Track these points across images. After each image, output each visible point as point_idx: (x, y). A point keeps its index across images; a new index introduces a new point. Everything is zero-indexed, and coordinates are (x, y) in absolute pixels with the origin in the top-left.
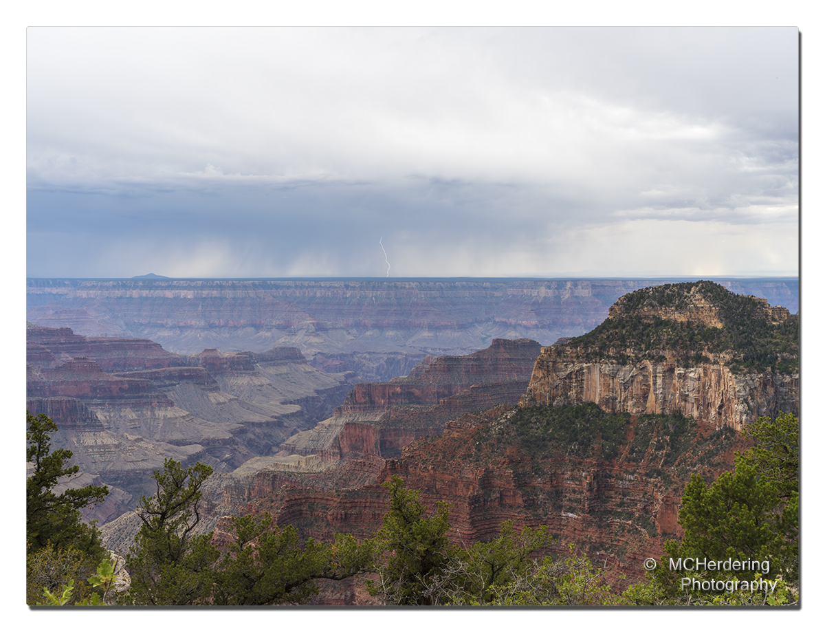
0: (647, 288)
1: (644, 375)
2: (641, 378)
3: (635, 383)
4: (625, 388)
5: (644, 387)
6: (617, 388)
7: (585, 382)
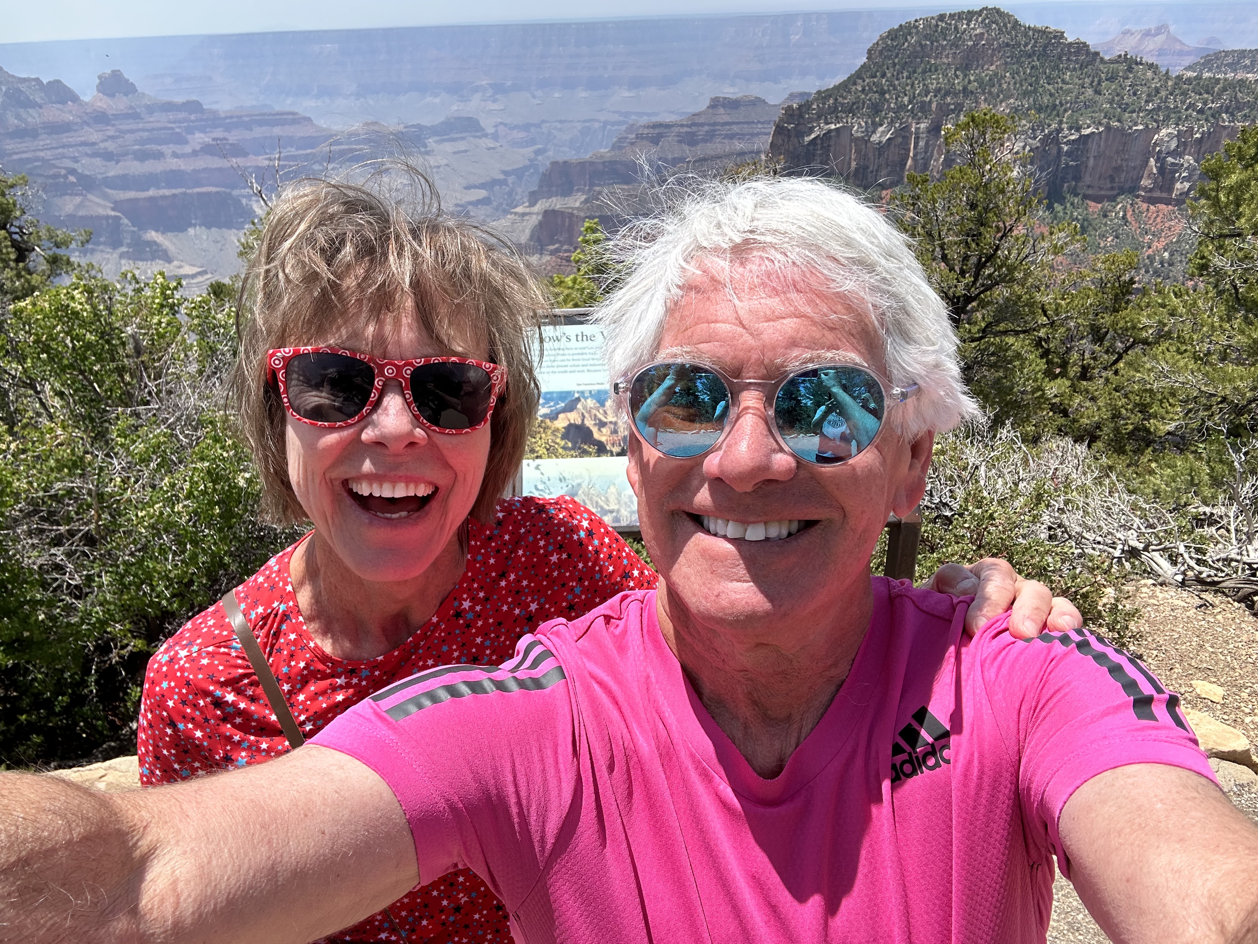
0: (916, 21)
1: (904, 137)
2: (900, 140)
3: (892, 147)
4: (880, 155)
5: (903, 152)
6: (871, 155)
7: (832, 149)
